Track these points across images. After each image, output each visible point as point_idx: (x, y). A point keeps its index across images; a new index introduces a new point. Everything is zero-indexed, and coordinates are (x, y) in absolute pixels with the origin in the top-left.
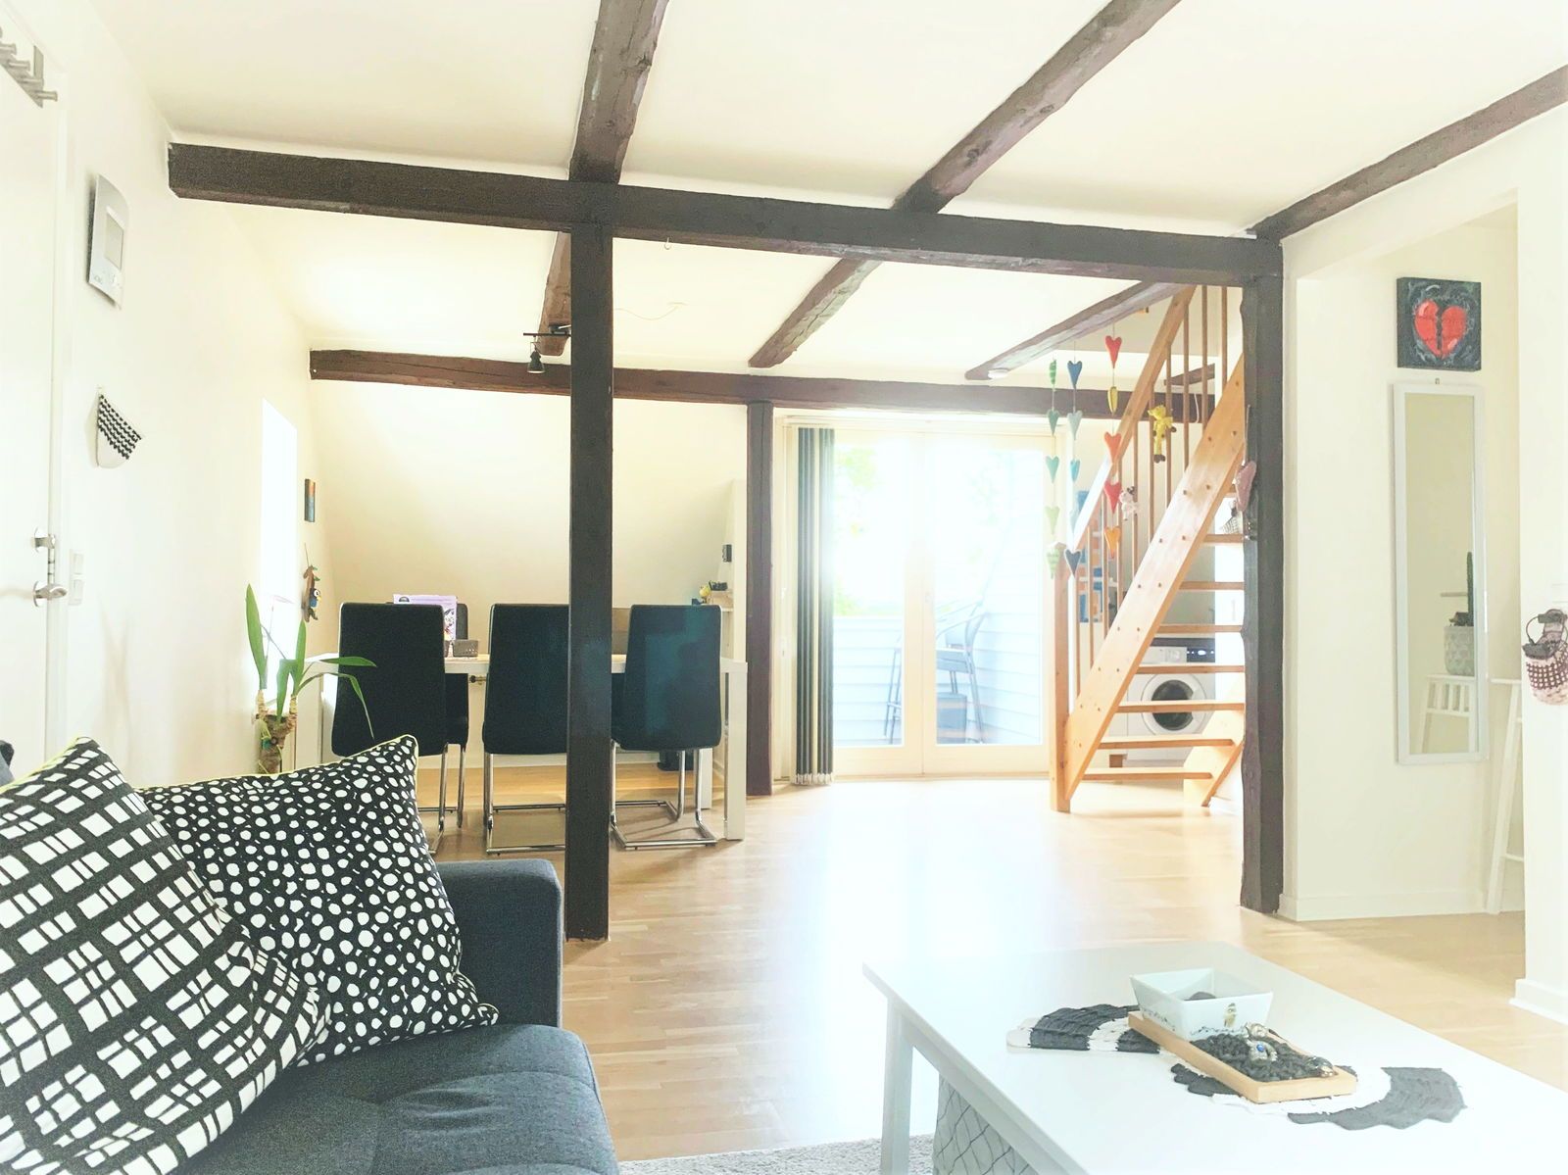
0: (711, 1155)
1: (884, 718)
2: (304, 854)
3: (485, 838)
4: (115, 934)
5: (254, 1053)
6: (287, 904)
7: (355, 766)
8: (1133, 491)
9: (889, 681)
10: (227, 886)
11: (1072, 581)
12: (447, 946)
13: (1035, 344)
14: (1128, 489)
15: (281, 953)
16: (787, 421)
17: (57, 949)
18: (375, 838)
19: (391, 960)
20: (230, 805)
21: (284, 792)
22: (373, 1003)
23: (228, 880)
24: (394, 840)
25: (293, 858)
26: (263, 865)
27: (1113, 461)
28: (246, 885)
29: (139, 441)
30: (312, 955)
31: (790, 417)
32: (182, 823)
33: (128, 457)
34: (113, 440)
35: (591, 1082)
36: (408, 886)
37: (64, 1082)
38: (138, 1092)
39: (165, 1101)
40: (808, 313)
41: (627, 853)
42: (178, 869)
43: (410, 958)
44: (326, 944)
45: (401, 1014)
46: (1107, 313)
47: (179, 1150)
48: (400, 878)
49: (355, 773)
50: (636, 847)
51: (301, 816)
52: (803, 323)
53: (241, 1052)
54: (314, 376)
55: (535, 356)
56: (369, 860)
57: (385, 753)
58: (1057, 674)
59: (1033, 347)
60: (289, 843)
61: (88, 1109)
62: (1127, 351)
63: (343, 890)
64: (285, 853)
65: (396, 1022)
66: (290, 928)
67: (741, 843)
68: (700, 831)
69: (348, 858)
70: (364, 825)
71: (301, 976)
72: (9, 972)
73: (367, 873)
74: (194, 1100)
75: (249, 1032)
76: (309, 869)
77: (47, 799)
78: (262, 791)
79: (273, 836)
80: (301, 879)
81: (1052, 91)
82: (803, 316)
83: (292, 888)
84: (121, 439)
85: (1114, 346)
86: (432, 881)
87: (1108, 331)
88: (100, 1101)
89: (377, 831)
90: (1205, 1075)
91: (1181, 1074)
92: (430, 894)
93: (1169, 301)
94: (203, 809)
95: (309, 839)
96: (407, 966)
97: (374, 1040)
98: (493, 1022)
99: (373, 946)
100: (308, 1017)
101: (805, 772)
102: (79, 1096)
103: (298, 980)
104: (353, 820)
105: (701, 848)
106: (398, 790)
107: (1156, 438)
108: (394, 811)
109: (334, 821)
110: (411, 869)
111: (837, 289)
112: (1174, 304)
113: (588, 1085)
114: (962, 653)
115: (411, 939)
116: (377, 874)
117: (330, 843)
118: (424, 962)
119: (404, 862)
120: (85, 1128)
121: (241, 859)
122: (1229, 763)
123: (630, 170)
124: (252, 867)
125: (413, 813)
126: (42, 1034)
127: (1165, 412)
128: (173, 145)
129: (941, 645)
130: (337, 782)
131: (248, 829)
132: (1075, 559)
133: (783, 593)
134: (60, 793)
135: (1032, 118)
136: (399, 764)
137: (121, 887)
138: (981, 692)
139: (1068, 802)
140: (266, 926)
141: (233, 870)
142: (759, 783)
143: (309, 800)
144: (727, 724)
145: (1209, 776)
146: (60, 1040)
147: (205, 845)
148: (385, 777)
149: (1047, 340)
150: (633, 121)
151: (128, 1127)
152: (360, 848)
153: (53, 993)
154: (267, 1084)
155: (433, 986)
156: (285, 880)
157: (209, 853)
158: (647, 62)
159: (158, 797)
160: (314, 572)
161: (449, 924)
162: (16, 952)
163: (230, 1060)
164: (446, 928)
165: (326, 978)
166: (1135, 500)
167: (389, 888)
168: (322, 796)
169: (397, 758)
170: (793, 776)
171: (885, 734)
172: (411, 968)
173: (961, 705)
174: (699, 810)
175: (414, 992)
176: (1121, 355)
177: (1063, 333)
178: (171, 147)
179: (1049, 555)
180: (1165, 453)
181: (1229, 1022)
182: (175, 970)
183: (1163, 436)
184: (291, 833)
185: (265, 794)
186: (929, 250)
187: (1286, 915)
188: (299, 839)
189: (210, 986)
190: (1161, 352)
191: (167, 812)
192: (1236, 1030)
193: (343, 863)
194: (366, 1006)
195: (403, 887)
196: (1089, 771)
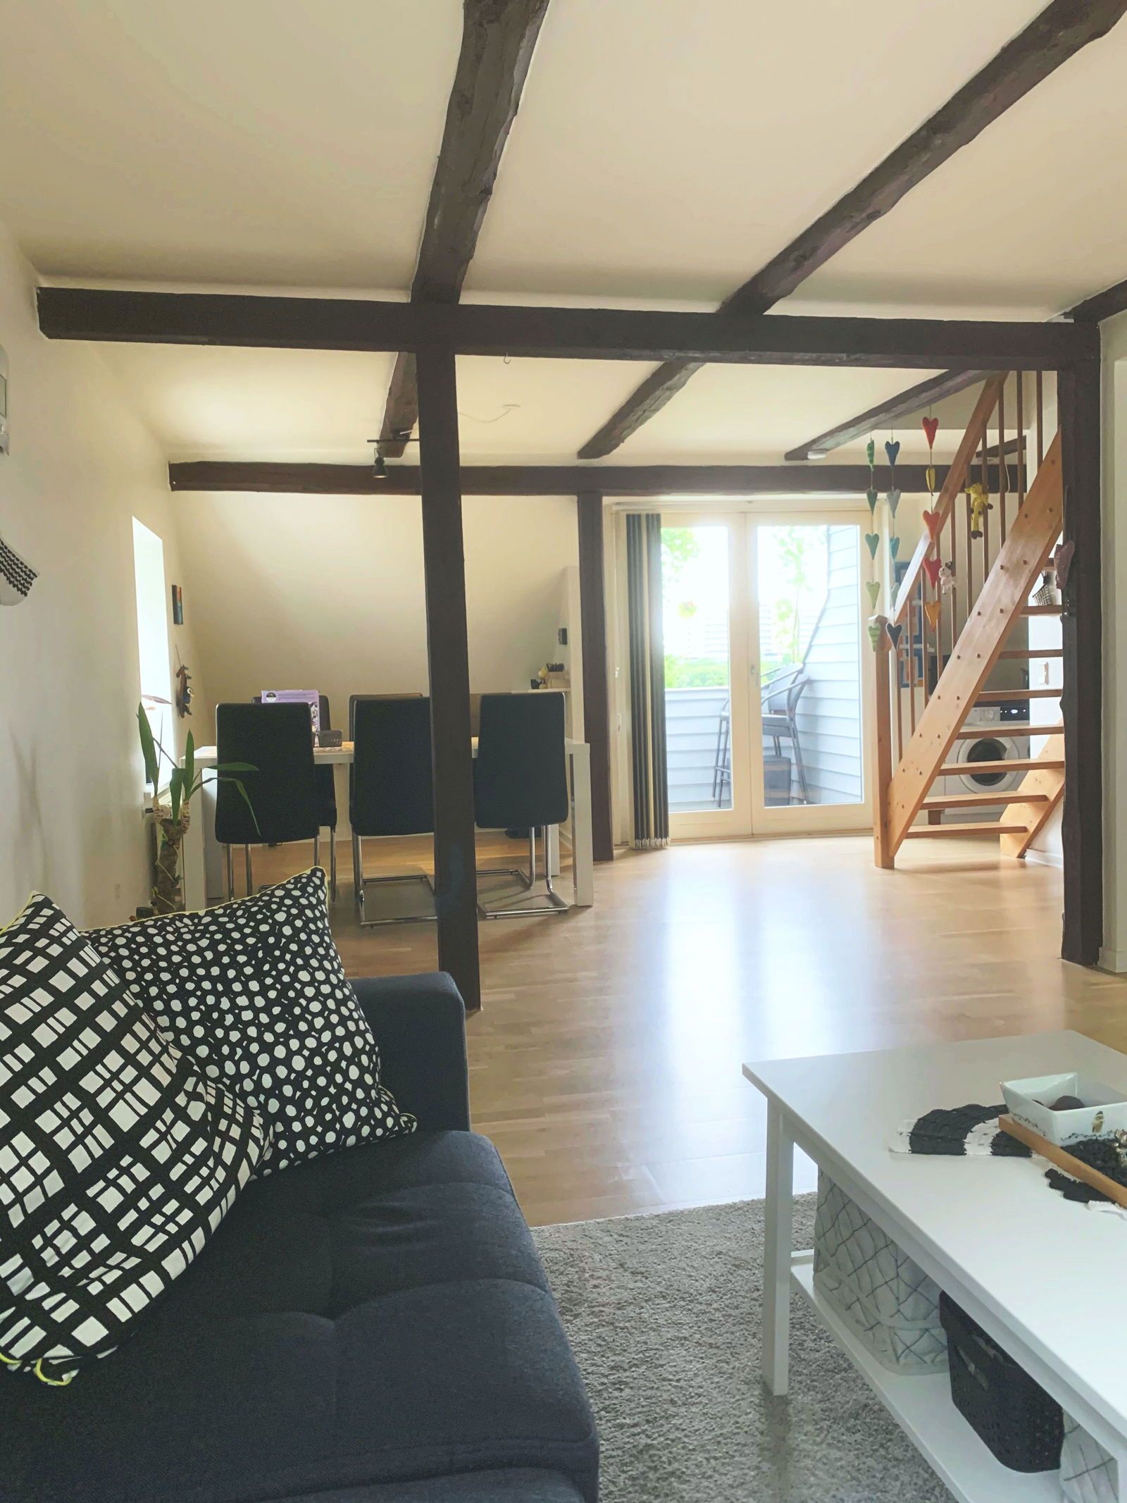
0: (598, 1220)
1: (712, 781)
2: (237, 987)
3: (358, 911)
4: (90, 1082)
5: (217, 1181)
6: (227, 1035)
7: (274, 899)
8: (952, 566)
9: (716, 747)
10: (173, 1021)
11: (892, 654)
12: (369, 1065)
13: (854, 426)
14: (946, 564)
15: (225, 1080)
16: (615, 508)
17: (44, 1102)
18: (299, 968)
19: (322, 1081)
20: (166, 944)
21: (213, 928)
22: (310, 1121)
23: (173, 1016)
24: (316, 969)
25: (229, 993)
26: (202, 1000)
27: (932, 538)
28: (188, 1018)
29: (35, 579)
30: (252, 1080)
31: (618, 504)
32: (127, 964)
33: (26, 595)
34: (12, 579)
35: (509, 1188)
36: (331, 1012)
37: (61, 1220)
38: (123, 1224)
39: (147, 1231)
40: (636, 409)
41: (489, 922)
42: (135, 1014)
43: (339, 1078)
44: (264, 1070)
45: (335, 1130)
46: (925, 396)
47: (163, 1274)
48: (324, 1004)
49: (274, 906)
50: (496, 916)
51: (232, 953)
52: (633, 418)
53: (206, 1182)
54: (174, 488)
55: (379, 461)
56: (295, 989)
57: (299, 885)
58: (880, 740)
59: (852, 429)
60: (222, 978)
61: (84, 1243)
62: (942, 428)
63: (274, 1020)
64: (220, 987)
65: (331, 1137)
66: (231, 1057)
67: (591, 909)
68: (552, 898)
69: (276, 989)
70: (288, 957)
71: (245, 1102)
72: (6, 1127)
73: (294, 1002)
74: (172, 1228)
75: (211, 1163)
76: (242, 1001)
77: (18, 961)
78: (192, 928)
79: (208, 972)
80: (237, 1011)
81: (880, 197)
82: (632, 411)
83: (229, 1019)
84: (19, 578)
85: (931, 427)
86: (351, 1005)
87: (924, 413)
88: (93, 1235)
89: (299, 961)
90: (1078, 1181)
91: (1055, 1180)
92: (351, 1018)
93: (982, 384)
94: (144, 950)
95: (240, 972)
96: (336, 1085)
97: (313, 1154)
98: (413, 1130)
99: (305, 1069)
100: (256, 1141)
101: (643, 838)
102: (74, 1232)
103: (243, 1106)
104: (277, 953)
105: (555, 915)
106: (314, 920)
107: (973, 516)
108: (313, 941)
109: (260, 954)
110: (332, 995)
111: (666, 386)
112: (988, 386)
113: (507, 1192)
114: (785, 719)
115: (338, 1061)
116: (303, 1002)
117: (259, 975)
118: (351, 1081)
119: (326, 989)
120: (81, 1260)
121: (183, 995)
122: (1043, 817)
123: (470, 288)
124: (193, 1002)
125: (328, 941)
126: (39, 1180)
127: (981, 491)
128: (41, 289)
129: (765, 713)
130: (259, 916)
131: (185, 967)
132: (896, 632)
133: (617, 673)
134: (27, 954)
135: (858, 223)
136: (313, 895)
137: (90, 1038)
138: (803, 754)
139: (892, 860)
140: (209, 1055)
141: (176, 1005)
142: (603, 852)
143: (236, 935)
144: (573, 800)
145: (1024, 830)
146: (54, 1183)
147: (150, 984)
148: (302, 909)
149: (864, 423)
150: (474, 246)
151: (119, 1257)
152: (286, 979)
153: (44, 1142)
154: (229, 1205)
155: (360, 1103)
156: (223, 1013)
157: (154, 991)
158: (487, 192)
159: (103, 940)
160: (186, 672)
161: (369, 1044)
162: (11, 1108)
163: (199, 1189)
164: (367, 1048)
165: (266, 1101)
166: (953, 574)
167: (315, 1015)
168: (247, 931)
169: (310, 890)
170: (632, 843)
171: (714, 796)
172: (340, 1087)
173: (785, 768)
174: (550, 878)
175: (345, 1110)
176: (939, 433)
177: (881, 415)
178: (39, 292)
179: (871, 629)
180: (982, 529)
181: (1097, 1128)
182: (143, 1111)
183: (980, 513)
184: (224, 968)
185: (196, 931)
186: (757, 351)
187: (1106, 967)
188: (231, 973)
189: (173, 1123)
190: (977, 430)
191: (113, 954)
192: (1103, 1134)
193: (272, 994)
194: (304, 1124)
195: (327, 1013)
196: (912, 829)
